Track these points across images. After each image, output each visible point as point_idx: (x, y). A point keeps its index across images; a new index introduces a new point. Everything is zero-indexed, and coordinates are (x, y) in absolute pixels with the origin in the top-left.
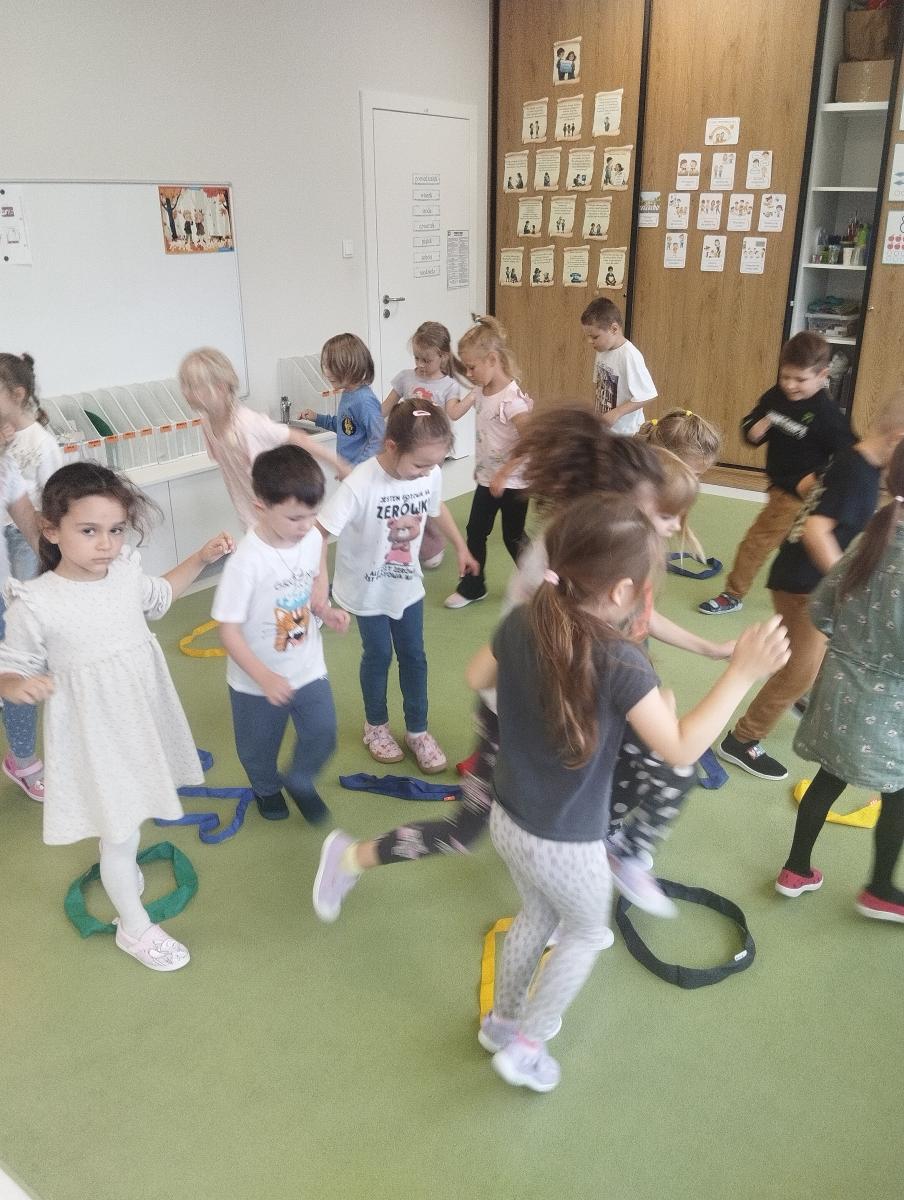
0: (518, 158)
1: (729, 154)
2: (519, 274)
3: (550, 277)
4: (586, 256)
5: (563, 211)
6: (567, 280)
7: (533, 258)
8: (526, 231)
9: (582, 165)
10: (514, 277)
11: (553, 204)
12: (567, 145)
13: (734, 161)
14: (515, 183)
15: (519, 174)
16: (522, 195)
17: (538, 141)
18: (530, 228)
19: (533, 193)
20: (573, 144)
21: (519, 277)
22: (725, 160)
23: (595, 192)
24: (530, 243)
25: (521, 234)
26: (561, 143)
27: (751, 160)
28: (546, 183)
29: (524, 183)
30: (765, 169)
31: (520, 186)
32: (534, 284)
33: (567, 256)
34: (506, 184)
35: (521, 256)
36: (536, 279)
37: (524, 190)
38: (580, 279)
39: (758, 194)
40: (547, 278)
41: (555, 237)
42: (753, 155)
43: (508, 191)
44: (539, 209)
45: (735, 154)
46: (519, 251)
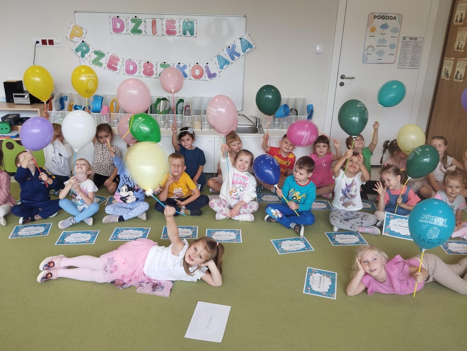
0: (463, 4)
2: (450, 73)
7: (458, 64)
8: (458, 48)
10: (447, 74)
14: (459, 19)
15: (462, 14)
16: (461, 26)
18: (460, 46)
19: (465, 25)
21: (449, 75)
24: (458, 56)
25: (456, 50)
29: (463, 18)
31: (461, 21)
32: (455, 80)
34: (455, 19)
35: (452, 62)
37: (462, 23)
40: (461, 77)
43: (455, 23)
46: (452, 60)
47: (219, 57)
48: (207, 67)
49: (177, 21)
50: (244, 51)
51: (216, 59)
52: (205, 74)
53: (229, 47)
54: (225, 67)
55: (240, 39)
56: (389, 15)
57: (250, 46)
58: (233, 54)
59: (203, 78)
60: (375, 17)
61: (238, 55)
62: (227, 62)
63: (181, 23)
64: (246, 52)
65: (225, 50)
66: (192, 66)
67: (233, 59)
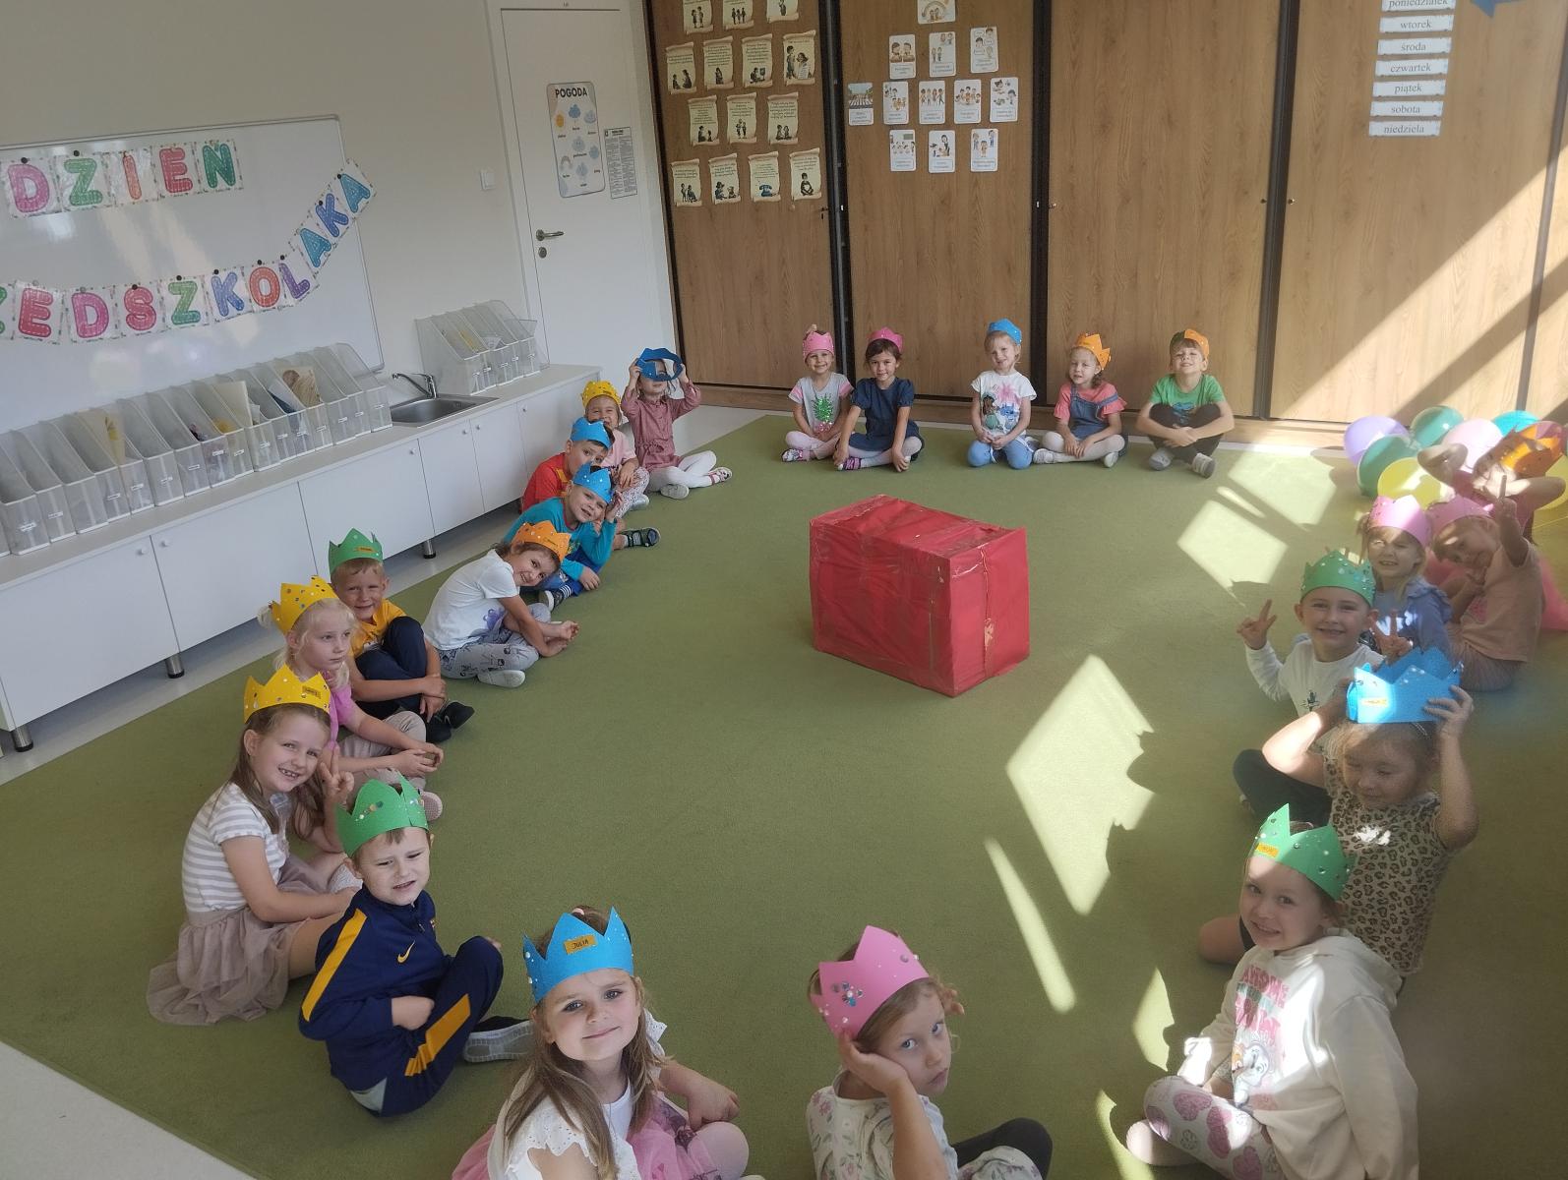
0: (682, 52)
1: (947, 33)
2: (697, 191)
3: (736, 191)
4: (775, 163)
5: (742, 113)
6: (756, 193)
7: (712, 170)
8: (701, 139)
9: (758, 57)
10: (691, 195)
11: (729, 105)
12: (739, 35)
13: (954, 41)
14: (681, 82)
15: (685, 71)
16: (692, 96)
17: (703, 30)
18: (705, 134)
19: (704, 92)
20: (745, 32)
21: (697, 193)
22: (943, 40)
23: (778, 87)
24: (706, 153)
25: (697, 143)
26: (731, 32)
27: (973, 39)
28: (719, 80)
29: (693, 80)
30: (990, 49)
31: (688, 85)
32: (717, 201)
33: (753, 166)
34: (670, 84)
35: (698, 169)
36: (719, 195)
37: (693, 90)
38: (771, 191)
39: (985, 78)
40: (732, 193)
41: (736, 143)
42: (975, 33)
43: (674, 91)
44: (713, 112)
45: (954, 33)
46: (695, 164)
47: (304, 233)
48: (284, 268)
49: (187, 150)
50: (354, 208)
51: (298, 241)
52: (285, 289)
53: (321, 203)
54: (322, 258)
55: (339, 176)
56: (576, 86)
57: (364, 193)
58: (333, 220)
59: (282, 300)
60: (557, 92)
61: (344, 220)
62: (325, 246)
63: (199, 154)
64: (360, 209)
65: (313, 212)
66: (248, 272)
67: (335, 232)
